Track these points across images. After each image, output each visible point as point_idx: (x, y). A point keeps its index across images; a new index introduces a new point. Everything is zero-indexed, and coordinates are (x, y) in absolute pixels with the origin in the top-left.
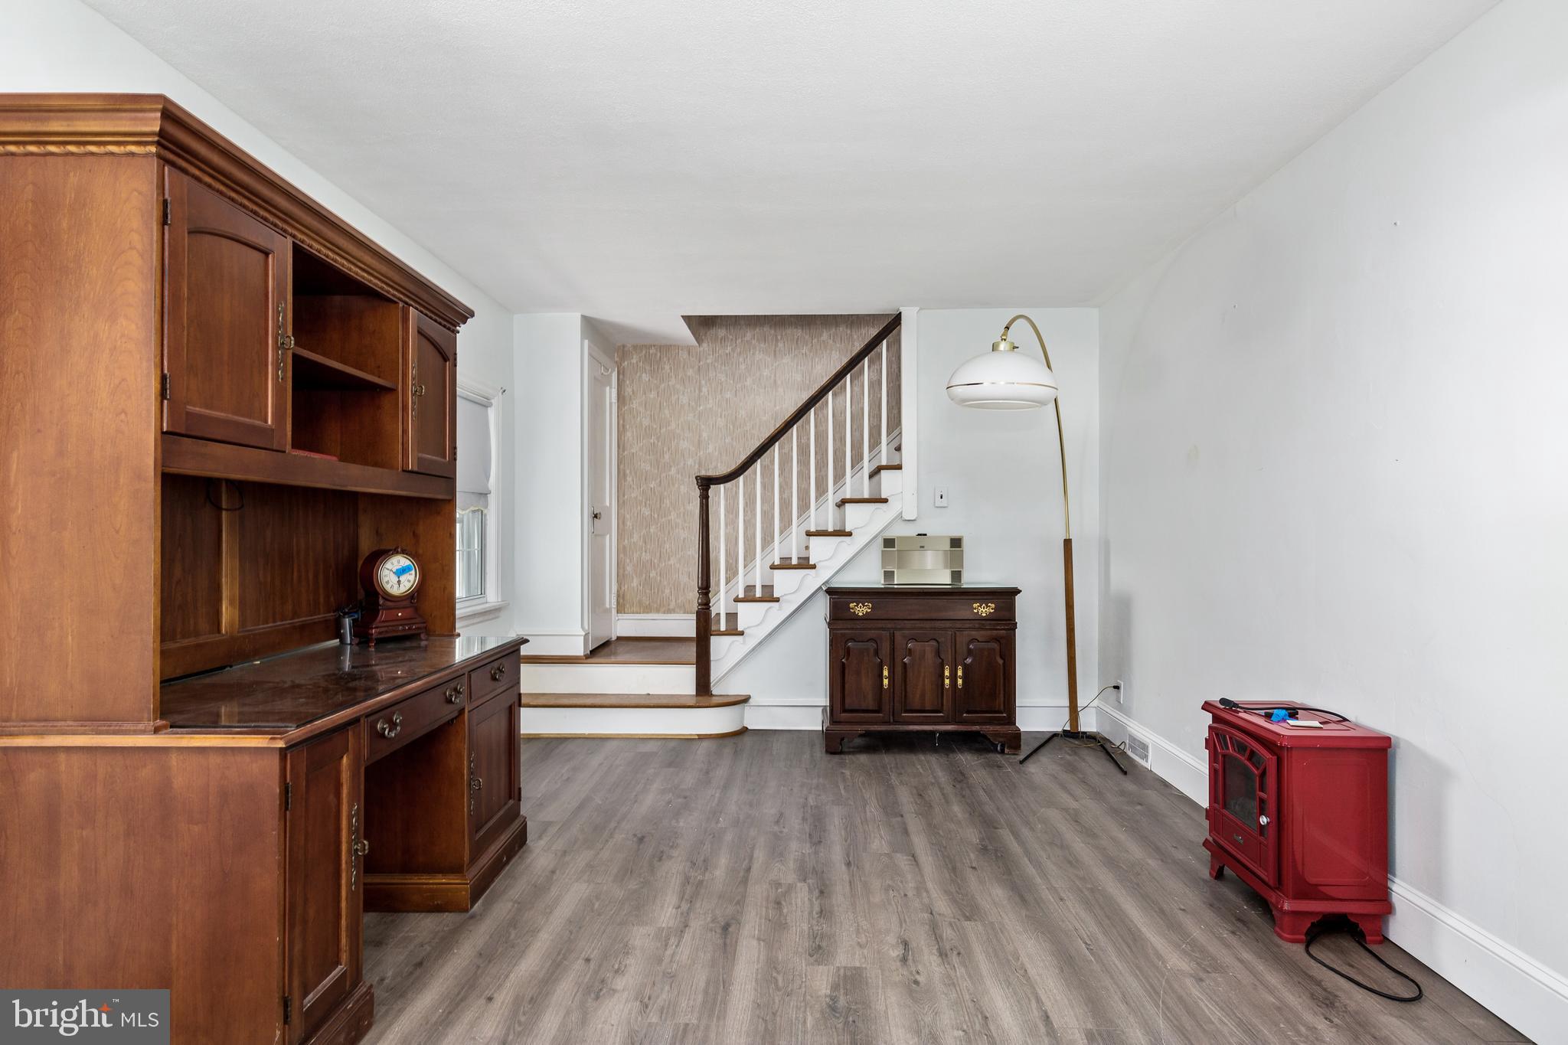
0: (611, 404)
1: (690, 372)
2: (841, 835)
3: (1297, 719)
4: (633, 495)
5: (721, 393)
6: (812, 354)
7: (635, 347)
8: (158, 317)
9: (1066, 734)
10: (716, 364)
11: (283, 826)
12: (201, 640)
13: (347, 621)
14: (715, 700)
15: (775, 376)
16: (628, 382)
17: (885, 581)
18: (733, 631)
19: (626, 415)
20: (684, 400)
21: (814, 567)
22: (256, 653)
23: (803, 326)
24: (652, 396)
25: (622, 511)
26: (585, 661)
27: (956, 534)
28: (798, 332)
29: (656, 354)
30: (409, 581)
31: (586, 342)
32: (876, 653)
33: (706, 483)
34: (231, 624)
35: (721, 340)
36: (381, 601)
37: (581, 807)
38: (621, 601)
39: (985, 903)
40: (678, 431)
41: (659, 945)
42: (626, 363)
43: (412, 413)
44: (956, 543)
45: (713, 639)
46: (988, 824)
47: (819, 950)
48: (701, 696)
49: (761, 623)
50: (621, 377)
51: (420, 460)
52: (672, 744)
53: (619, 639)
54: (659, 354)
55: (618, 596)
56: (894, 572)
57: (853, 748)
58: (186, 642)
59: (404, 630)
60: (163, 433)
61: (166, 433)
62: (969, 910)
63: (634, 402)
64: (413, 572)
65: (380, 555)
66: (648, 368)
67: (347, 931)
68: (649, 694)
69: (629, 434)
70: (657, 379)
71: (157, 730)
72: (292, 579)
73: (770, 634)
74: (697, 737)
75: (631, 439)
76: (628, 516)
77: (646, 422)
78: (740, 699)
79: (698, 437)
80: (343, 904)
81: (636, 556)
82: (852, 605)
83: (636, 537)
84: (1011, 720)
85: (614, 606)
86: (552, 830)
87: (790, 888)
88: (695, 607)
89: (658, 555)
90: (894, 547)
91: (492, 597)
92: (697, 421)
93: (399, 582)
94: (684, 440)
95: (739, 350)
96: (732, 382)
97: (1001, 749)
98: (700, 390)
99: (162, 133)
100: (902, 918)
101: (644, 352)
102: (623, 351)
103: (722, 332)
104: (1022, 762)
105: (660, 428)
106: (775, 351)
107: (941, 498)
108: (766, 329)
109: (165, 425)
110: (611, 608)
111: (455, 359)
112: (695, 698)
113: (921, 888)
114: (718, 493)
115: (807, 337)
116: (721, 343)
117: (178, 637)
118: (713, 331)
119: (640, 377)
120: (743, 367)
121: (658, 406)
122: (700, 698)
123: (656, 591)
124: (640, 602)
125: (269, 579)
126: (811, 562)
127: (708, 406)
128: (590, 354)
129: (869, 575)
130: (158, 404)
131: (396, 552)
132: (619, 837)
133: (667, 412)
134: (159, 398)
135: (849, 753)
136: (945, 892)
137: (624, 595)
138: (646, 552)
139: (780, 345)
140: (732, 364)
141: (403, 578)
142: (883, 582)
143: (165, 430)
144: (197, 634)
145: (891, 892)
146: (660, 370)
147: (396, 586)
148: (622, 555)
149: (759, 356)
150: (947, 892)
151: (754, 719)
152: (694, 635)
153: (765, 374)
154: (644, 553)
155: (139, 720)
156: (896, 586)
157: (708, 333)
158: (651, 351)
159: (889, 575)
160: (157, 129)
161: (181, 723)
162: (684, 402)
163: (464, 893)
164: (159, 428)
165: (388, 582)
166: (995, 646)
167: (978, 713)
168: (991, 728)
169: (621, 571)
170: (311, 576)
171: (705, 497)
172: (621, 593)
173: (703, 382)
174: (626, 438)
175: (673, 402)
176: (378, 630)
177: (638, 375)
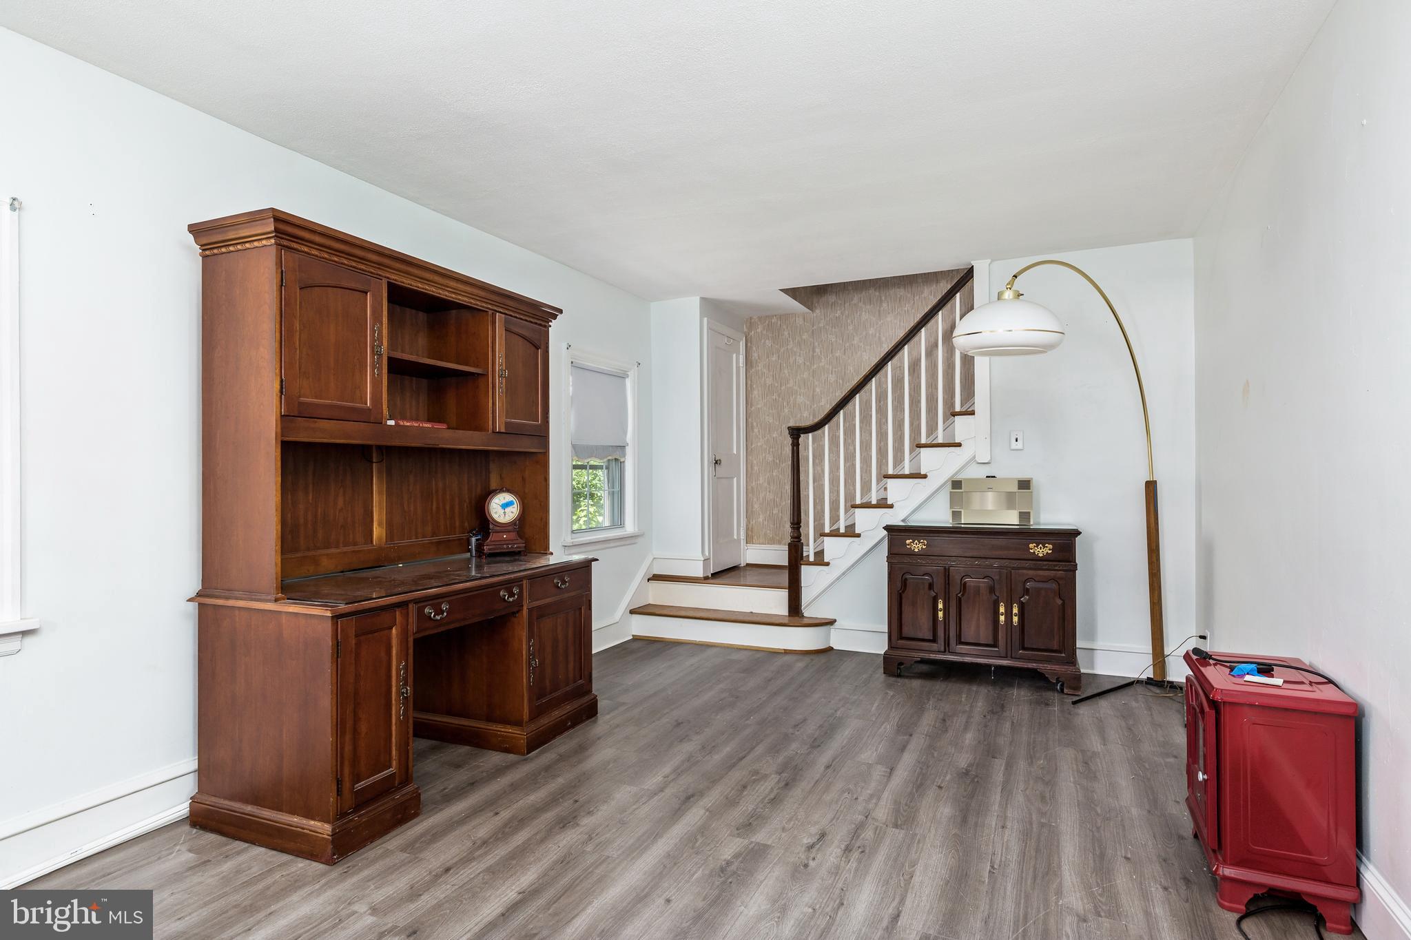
0: (738, 368)
1: (805, 336)
2: (843, 742)
3: (1272, 676)
4: (759, 444)
5: (832, 352)
6: (913, 311)
7: (760, 318)
8: (277, 345)
9: (1149, 682)
10: (827, 327)
11: (335, 669)
12: (356, 548)
13: (474, 540)
14: (806, 621)
15: (880, 334)
16: (754, 348)
17: (953, 521)
18: (820, 560)
19: (753, 378)
20: (800, 360)
21: (891, 506)
22: (399, 560)
23: (905, 285)
24: (774, 359)
25: (751, 458)
26: (704, 582)
27: (1024, 476)
28: (901, 292)
29: (777, 323)
30: (512, 512)
31: (705, 320)
32: (931, 586)
33: (796, 433)
34: (380, 539)
35: (832, 305)
36: (491, 526)
37: (655, 694)
38: (750, 533)
39: (923, 817)
40: (795, 388)
41: (632, 800)
42: (753, 332)
43: (499, 390)
44: (1025, 485)
45: (803, 567)
46: (989, 751)
47: (747, 827)
48: (793, 616)
49: (845, 554)
50: (749, 344)
51: (507, 424)
52: (758, 655)
53: (748, 565)
54: (779, 322)
55: (747, 529)
56: (961, 512)
57: (915, 673)
58: (345, 549)
59: (508, 548)
60: (281, 416)
61: (284, 416)
62: (904, 817)
63: (760, 365)
64: (515, 505)
65: (489, 493)
66: (770, 335)
67: (396, 746)
68: (752, 612)
69: (755, 392)
70: (777, 344)
71: (276, 600)
72: (432, 509)
73: (853, 566)
74: (783, 651)
75: (757, 396)
76: (755, 462)
77: (769, 381)
78: (824, 621)
79: (812, 392)
80: (394, 728)
81: (762, 495)
82: (908, 542)
83: (761, 480)
84: (1072, 660)
85: (743, 536)
86: (622, 709)
87: (765, 777)
88: (789, 540)
89: (780, 495)
90: (961, 488)
91: (630, 527)
92: (811, 378)
93: (505, 512)
94: (800, 395)
95: (847, 312)
96: (841, 342)
97: (1060, 688)
98: (814, 351)
99: (276, 230)
100: (837, 816)
101: (767, 322)
102: (751, 323)
103: (832, 298)
104: (1074, 703)
105: (781, 386)
106: (879, 311)
107: (1017, 441)
108: (872, 291)
109: (283, 410)
110: (739, 540)
111: (547, 347)
112: (787, 618)
113: (877, 795)
114: (808, 440)
115: (909, 295)
116: (832, 308)
117: (341, 545)
118: (824, 299)
119: (764, 343)
120: (851, 328)
121: (778, 366)
122: (791, 618)
123: (778, 525)
124: (765, 534)
125: (412, 509)
126: (889, 502)
127: (821, 364)
128: (709, 328)
129: (939, 515)
130: (278, 399)
131: (501, 491)
132: (664, 720)
133: (786, 372)
134: (279, 394)
135: (907, 677)
136: (895, 802)
137: (752, 528)
138: (770, 492)
139: (885, 305)
140: (841, 327)
141: (508, 510)
142: (951, 521)
143: (283, 414)
144: (355, 544)
145: (846, 794)
146: (780, 337)
147: (502, 516)
148: (750, 495)
149: (865, 316)
150: (896, 803)
151: (838, 640)
152: (786, 564)
153: (870, 332)
154: (768, 493)
155: (269, 594)
156: (963, 526)
157: (821, 300)
158: (773, 321)
159: (956, 515)
160: (273, 229)
161: (295, 598)
162: (800, 362)
163: (522, 741)
164: (278, 413)
165: (496, 513)
166: (1054, 586)
167: (1035, 651)
168: (1049, 667)
169: (750, 508)
170: (448, 508)
171: (796, 445)
172: (750, 527)
173: (816, 344)
174: (753, 396)
175: (792, 363)
176: (488, 547)
177: (762, 341)
